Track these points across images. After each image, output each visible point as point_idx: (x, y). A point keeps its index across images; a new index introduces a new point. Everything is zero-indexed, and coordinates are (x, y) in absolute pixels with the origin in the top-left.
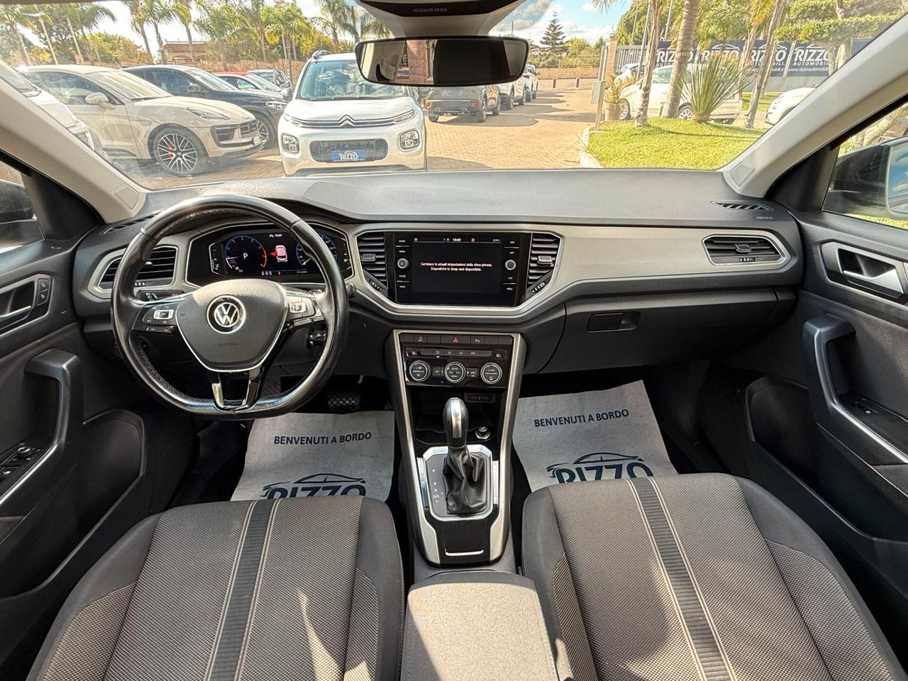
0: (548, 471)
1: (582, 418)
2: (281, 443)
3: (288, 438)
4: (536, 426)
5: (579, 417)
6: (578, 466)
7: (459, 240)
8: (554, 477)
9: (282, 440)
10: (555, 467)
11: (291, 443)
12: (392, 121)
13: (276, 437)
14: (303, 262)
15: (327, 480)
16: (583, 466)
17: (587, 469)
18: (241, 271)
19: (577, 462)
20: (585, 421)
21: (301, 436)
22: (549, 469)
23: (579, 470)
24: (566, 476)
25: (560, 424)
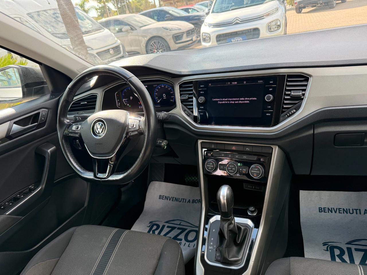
0: (323, 245)
1: (358, 211)
2: (162, 199)
3: (166, 197)
4: (320, 212)
5: (356, 210)
6: (349, 246)
7: (236, 83)
8: (327, 250)
9: (163, 197)
10: (330, 244)
11: (167, 199)
12: (263, 16)
13: (160, 195)
14: (158, 101)
15: (181, 224)
16: (353, 247)
17: (356, 250)
18: (130, 106)
19: (349, 243)
20: (360, 213)
21: (172, 197)
22: (324, 244)
23: (349, 250)
24: (337, 252)
25: (339, 213)
